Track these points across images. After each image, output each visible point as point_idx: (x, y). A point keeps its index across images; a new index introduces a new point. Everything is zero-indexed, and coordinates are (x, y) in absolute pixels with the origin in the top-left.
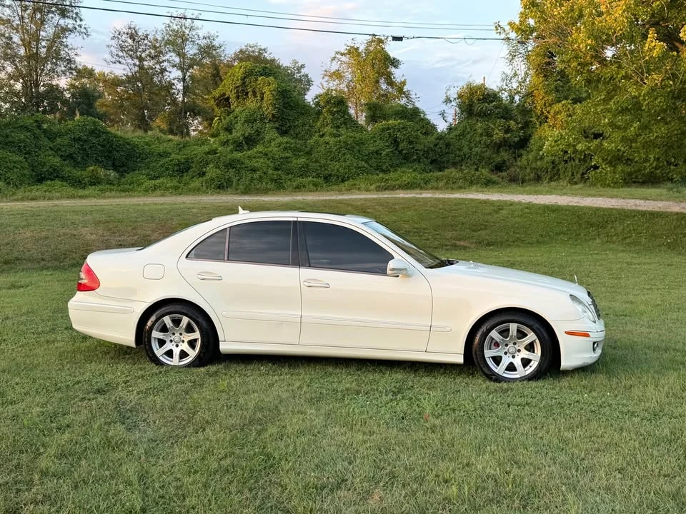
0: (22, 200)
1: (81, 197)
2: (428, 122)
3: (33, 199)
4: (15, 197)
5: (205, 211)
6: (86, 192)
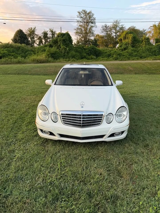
0: (78, 62)
1: (88, 62)
3: (80, 62)
6: (89, 61)
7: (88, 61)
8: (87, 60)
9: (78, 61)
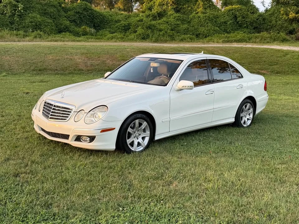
0: (51, 41)
1: (78, 41)
2: (255, 7)
3: (56, 41)
4: (48, 40)
5: (133, 50)
6: (80, 39)
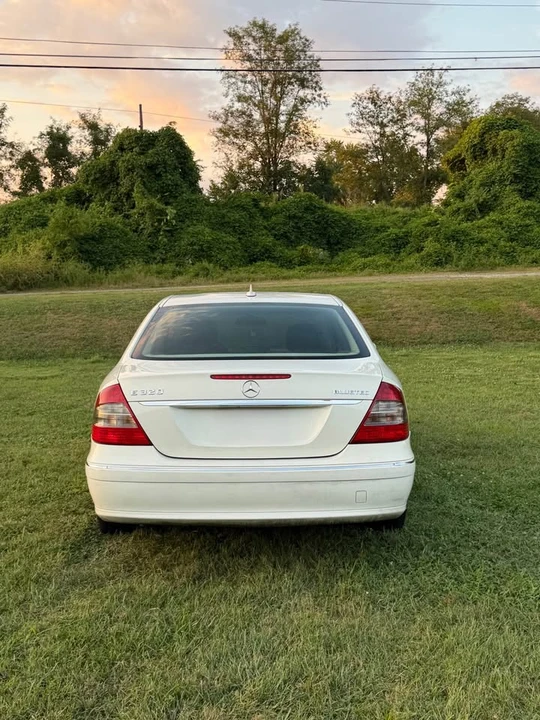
0: (228, 282)
1: (285, 278)
4: (221, 279)
7: (286, 272)
8: (276, 271)
9: (227, 274)
